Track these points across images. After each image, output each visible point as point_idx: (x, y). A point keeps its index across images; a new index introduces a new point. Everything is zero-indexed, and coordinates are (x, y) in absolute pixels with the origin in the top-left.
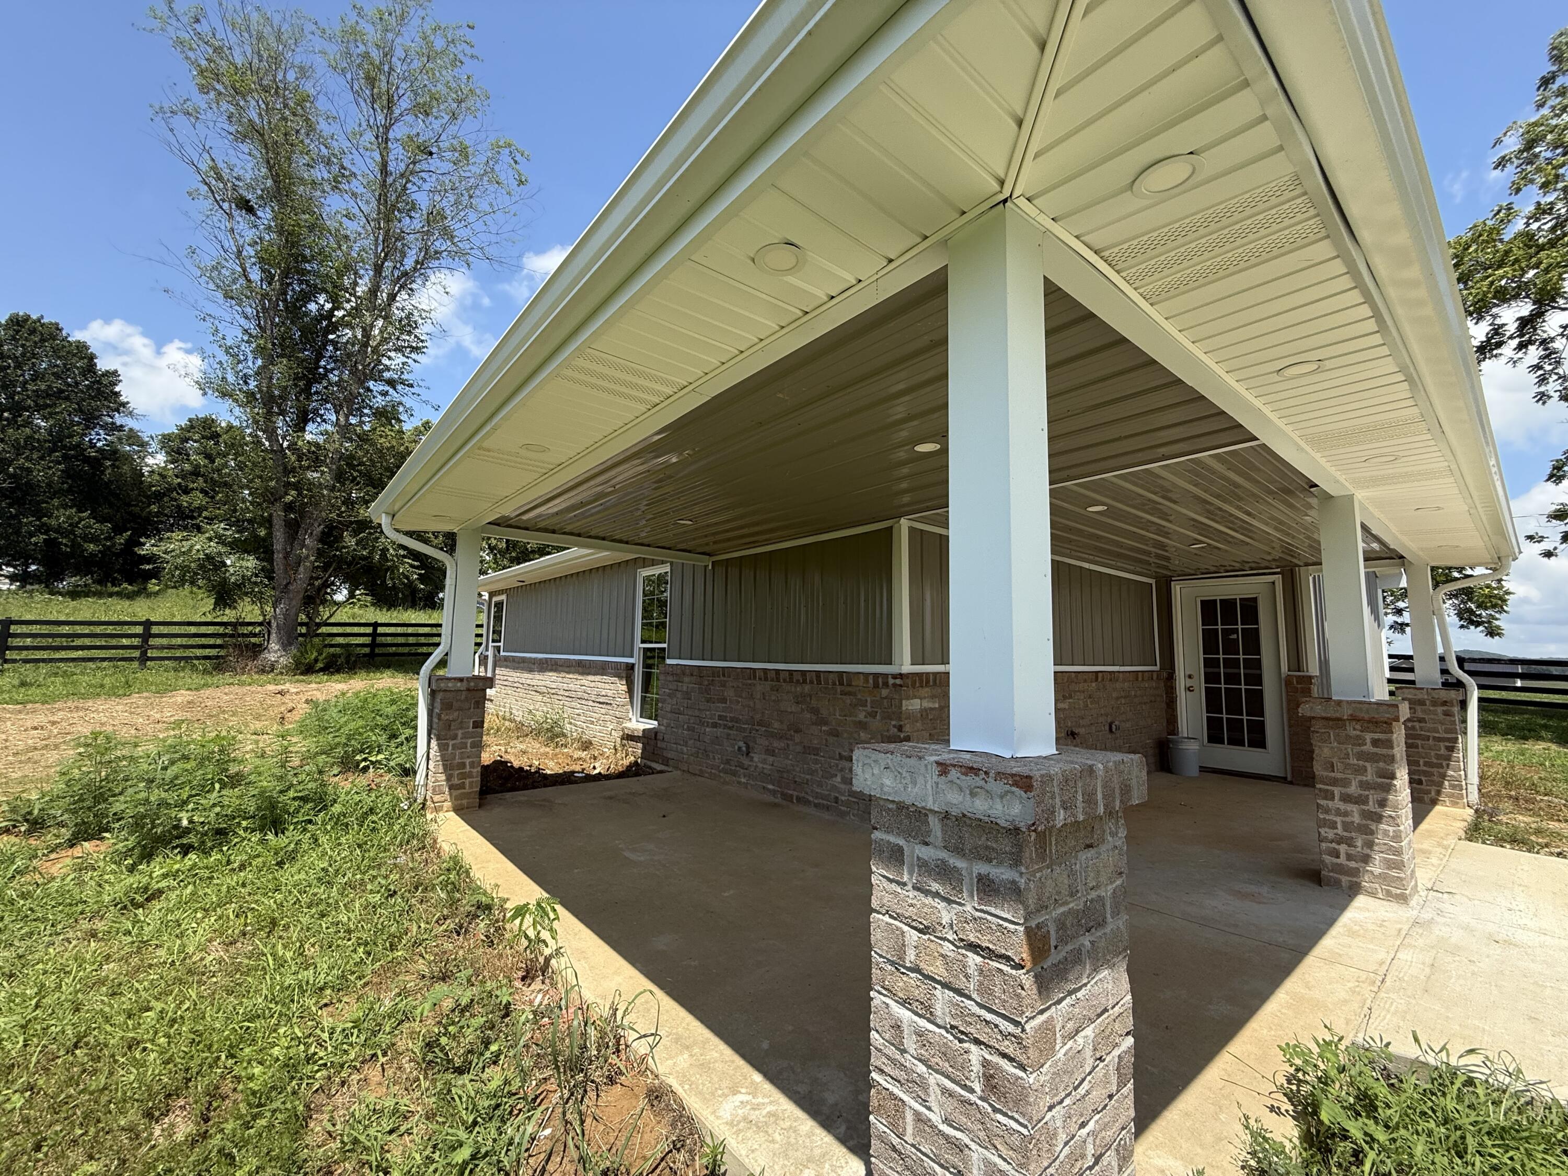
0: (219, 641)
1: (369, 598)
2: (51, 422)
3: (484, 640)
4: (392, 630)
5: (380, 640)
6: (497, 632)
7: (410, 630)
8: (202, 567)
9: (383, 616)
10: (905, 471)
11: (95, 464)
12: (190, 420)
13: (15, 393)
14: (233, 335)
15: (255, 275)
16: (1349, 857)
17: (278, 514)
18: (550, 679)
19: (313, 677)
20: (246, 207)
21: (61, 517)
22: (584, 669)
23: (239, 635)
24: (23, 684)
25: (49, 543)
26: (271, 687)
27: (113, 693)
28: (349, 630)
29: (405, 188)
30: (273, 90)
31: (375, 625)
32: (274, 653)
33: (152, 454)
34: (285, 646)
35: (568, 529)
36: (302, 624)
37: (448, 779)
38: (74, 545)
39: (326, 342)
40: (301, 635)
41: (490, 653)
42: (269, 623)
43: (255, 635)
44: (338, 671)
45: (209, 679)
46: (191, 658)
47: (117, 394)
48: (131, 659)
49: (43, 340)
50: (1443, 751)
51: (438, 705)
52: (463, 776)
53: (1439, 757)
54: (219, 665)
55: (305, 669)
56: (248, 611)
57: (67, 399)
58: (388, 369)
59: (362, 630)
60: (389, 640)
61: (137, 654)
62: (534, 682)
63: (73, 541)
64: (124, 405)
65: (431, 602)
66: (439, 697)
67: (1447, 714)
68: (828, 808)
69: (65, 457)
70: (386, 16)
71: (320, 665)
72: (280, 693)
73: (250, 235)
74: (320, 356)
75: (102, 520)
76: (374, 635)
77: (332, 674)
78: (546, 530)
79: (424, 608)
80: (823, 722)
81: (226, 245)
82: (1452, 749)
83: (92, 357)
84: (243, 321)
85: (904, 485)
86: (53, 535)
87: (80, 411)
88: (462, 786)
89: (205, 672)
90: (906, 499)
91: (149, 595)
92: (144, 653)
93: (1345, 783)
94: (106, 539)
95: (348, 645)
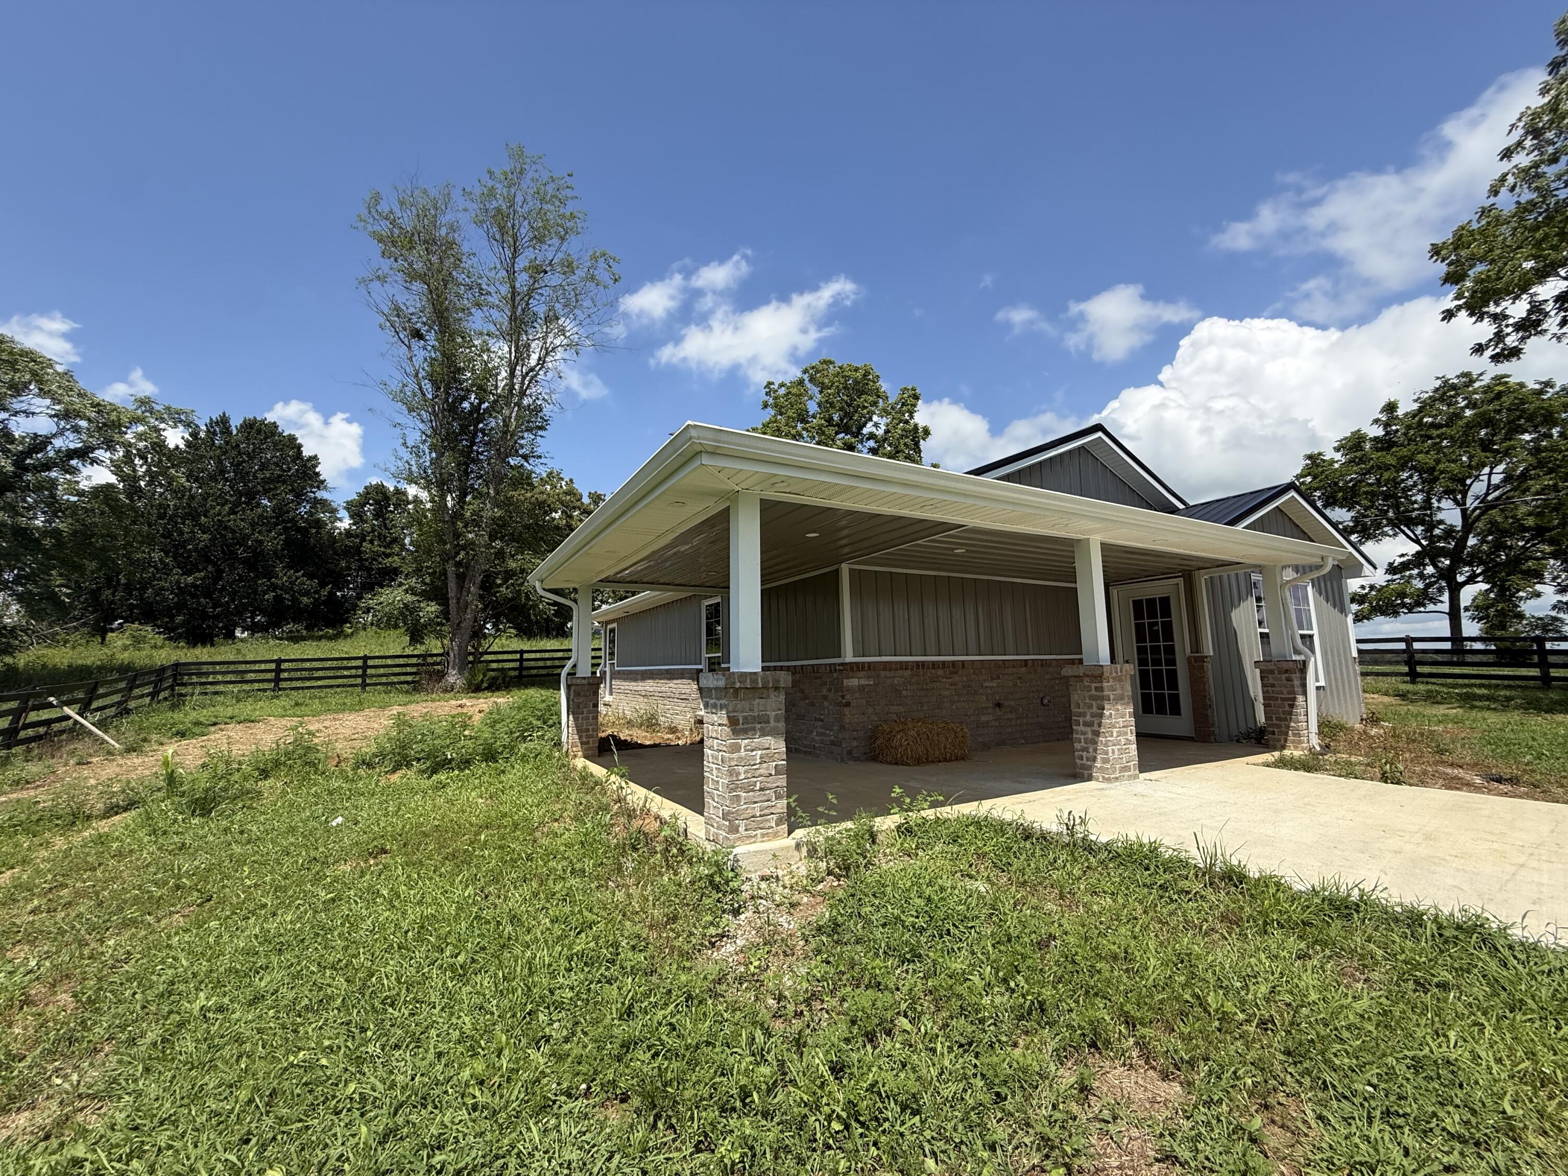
0: (414, 670)
1: (512, 631)
2: (275, 502)
3: (602, 661)
4: (533, 656)
5: (526, 664)
6: (612, 654)
7: (547, 655)
8: (402, 613)
9: (525, 645)
10: (845, 532)
11: (305, 531)
12: (366, 488)
13: (249, 481)
14: (414, 437)
15: (427, 386)
16: (1088, 759)
17: (451, 569)
18: (649, 686)
19: (481, 694)
20: (418, 335)
21: (283, 576)
22: (671, 675)
23: (428, 665)
24: (297, 704)
25: (278, 599)
26: (454, 702)
27: (352, 709)
28: (500, 657)
29: (528, 304)
30: (430, 242)
31: (522, 652)
32: (453, 677)
33: (341, 520)
34: (461, 671)
35: (645, 580)
36: (470, 654)
37: (580, 738)
38: (294, 600)
39: (476, 430)
40: (470, 662)
41: (608, 669)
42: (448, 654)
43: (438, 664)
44: (498, 689)
45: (412, 699)
46: (394, 683)
47: (318, 474)
48: (356, 685)
49: (266, 438)
50: (1287, 708)
51: (572, 694)
52: (588, 737)
53: (1284, 713)
54: (416, 687)
55: (475, 688)
56: (434, 645)
57: (284, 482)
58: (522, 447)
59: (510, 657)
60: (532, 664)
61: (359, 681)
62: (639, 688)
63: (293, 596)
64: (323, 482)
65: (562, 632)
66: (573, 688)
67: (1289, 679)
68: (810, 753)
69: (285, 528)
70: (510, 176)
71: (485, 685)
72: (460, 706)
73: (422, 354)
74: (473, 443)
75: (311, 577)
76: (521, 660)
77: (493, 691)
78: (631, 582)
79: (557, 636)
80: (805, 698)
81: (408, 370)
82: (1292, 706)
83: (300, 446)
84: (421, 426)
85: (844, 542)
86: (279, 592)
87: (292, 490)
88: (588, 743)
89: (407, 692)
90: (846, 550)
91: (346, 636)
92: (364, 681)
93: (1084, 715)
94: (315, 592)
95: (503, 669)
